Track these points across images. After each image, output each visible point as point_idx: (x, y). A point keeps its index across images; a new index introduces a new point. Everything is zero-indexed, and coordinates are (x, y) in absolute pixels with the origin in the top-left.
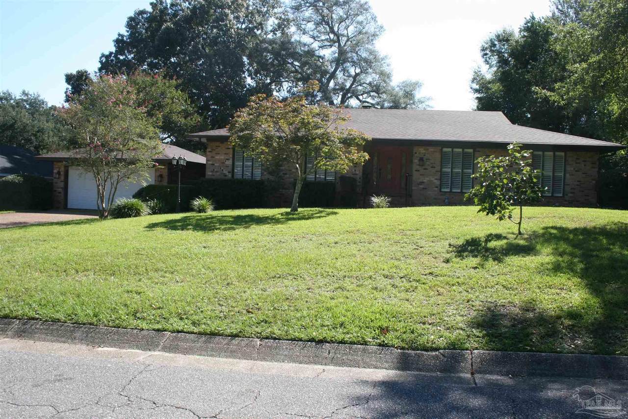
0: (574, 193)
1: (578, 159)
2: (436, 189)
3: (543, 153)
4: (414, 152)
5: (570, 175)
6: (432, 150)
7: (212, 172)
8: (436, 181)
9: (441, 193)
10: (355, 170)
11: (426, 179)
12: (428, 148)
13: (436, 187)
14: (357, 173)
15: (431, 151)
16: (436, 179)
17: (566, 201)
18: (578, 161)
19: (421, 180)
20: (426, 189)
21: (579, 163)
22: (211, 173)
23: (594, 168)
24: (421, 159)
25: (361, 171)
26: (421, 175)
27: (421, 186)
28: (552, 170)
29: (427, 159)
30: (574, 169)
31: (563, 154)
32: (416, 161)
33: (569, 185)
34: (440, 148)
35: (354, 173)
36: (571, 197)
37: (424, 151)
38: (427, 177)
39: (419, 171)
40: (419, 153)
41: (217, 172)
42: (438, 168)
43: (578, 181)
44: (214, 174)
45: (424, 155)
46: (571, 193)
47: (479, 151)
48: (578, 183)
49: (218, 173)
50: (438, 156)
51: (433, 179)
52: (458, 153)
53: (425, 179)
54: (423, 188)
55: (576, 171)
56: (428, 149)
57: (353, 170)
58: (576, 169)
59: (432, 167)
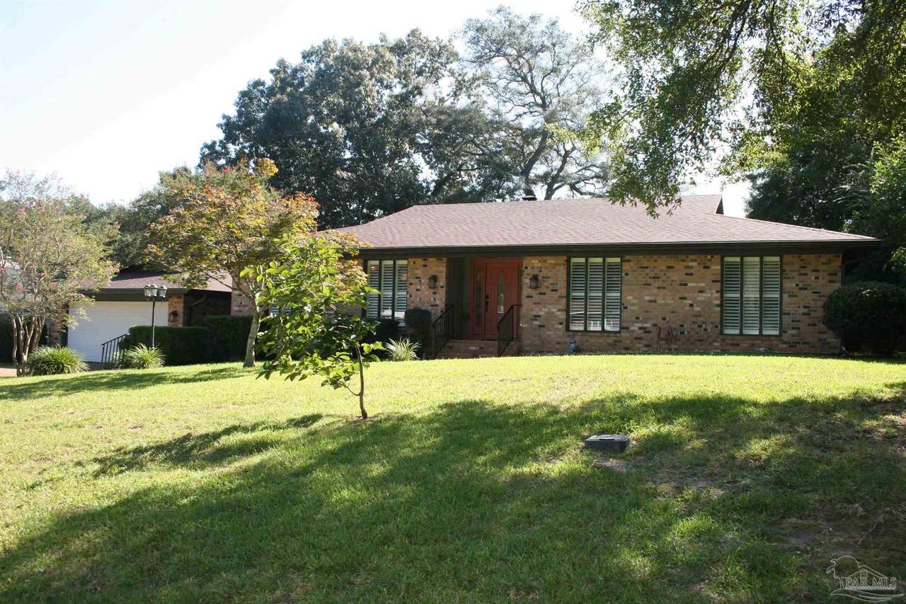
0: (798, 329)
1: (804, 267)
2: (560, 326)
3: (742, 260)
4: (524, 266)
5: (790, 296)
6: (553, 262)
7: (239, 306)
8: (559, 313)
9: (568, 333)
10: (435, 299)
11: (544, 310)
12: (544, 258)
13: (561, 324)
14: (438, 302)
15: (552, 264)
16: (559, 310)
17: (784, 343)
18: (803, 271)
19: (535, 313)
20: (543, 326)
21: (806, 274)
22: (237, 308)
23: (834, 282)
24: (535, 278)
25: (444, 300)
26: (535, 303)
27: (536, 323)
28: (758, 289)
29: (543, 278)
30: (797, 285)
31: (777, 259)
32: (526, 281)
33: (789, 314)
34: (565, 258)
35: (433, 303)
36: (793, 336)
37: (540, 265)
38: (545, 307)
39: (532, 297)
40: (533, 268)
41: (245, 306)
42: (563, 292)
43: (805, 307)
44: (242, 308)
45: (540, 271)
46: (793, 328)
47: (629, 261)
48: (806, 310)
49: (247, 308)
50: (562, 271)
51: (554, 310)
52: (597, 265)
53: (541, 311)
54: (540, 326)
55: (800, 289)
56: (546, 261)
57: (432, 300)
58: (801, 285)
59: (552, 291)
